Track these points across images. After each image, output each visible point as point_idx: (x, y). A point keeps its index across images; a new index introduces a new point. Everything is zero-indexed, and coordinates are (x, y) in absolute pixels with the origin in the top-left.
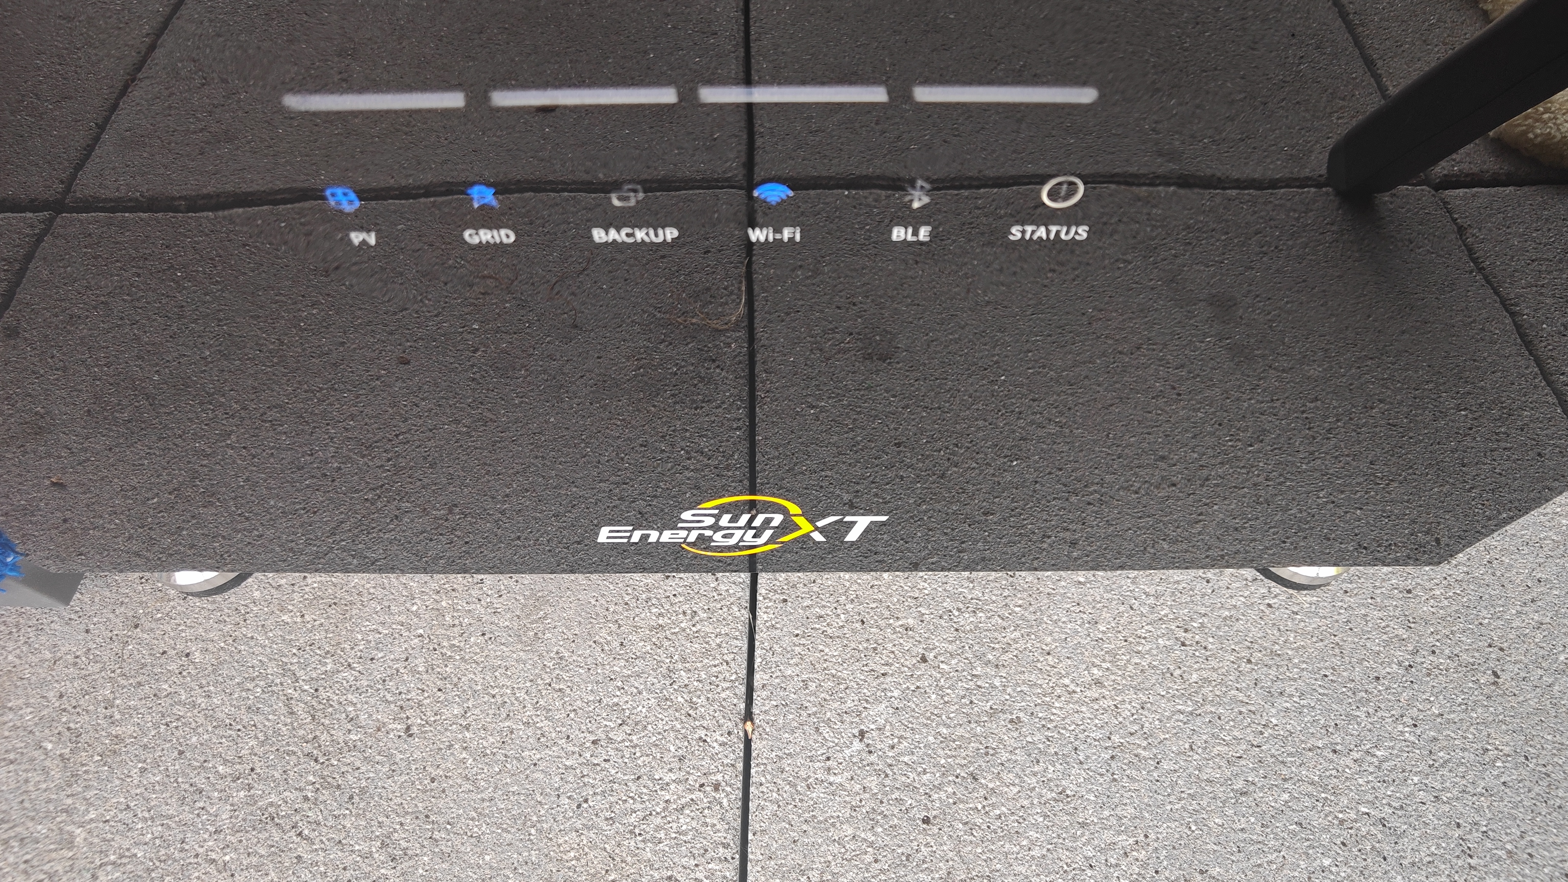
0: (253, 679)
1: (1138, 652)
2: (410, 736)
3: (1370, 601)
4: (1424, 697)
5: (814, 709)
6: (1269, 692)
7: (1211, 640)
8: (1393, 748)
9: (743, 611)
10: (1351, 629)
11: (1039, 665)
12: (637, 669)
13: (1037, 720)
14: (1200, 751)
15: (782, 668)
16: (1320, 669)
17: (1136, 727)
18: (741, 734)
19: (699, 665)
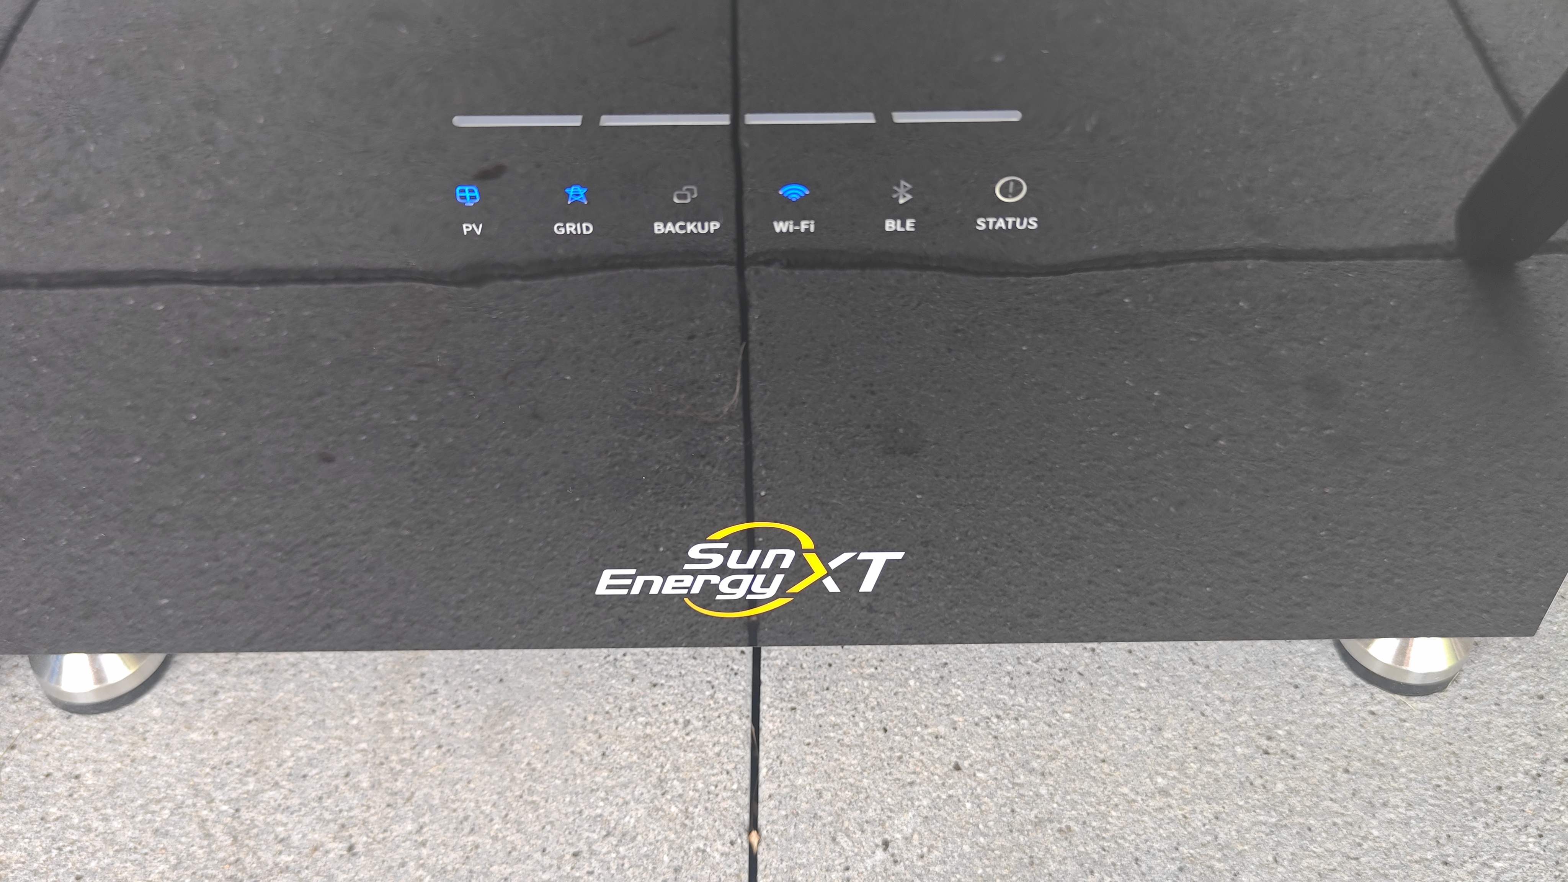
0: (159, 801)
1: (1212, 760)
2: (354, 855)
3: (1494, 707)
5: (830, 819)
6: (1370, 803)
7: (1300, 748)
8: (1513, 859)
9: (744, 720)
10: (1470, 737)
11: (1092, 773)
12: (622, 779)
13: (1090, 829)
14: (1286, 863)
15: (791, 777)
16: (1431, 779)
17: (1209, 838)
18: (746, 845)
19: (695, 775)
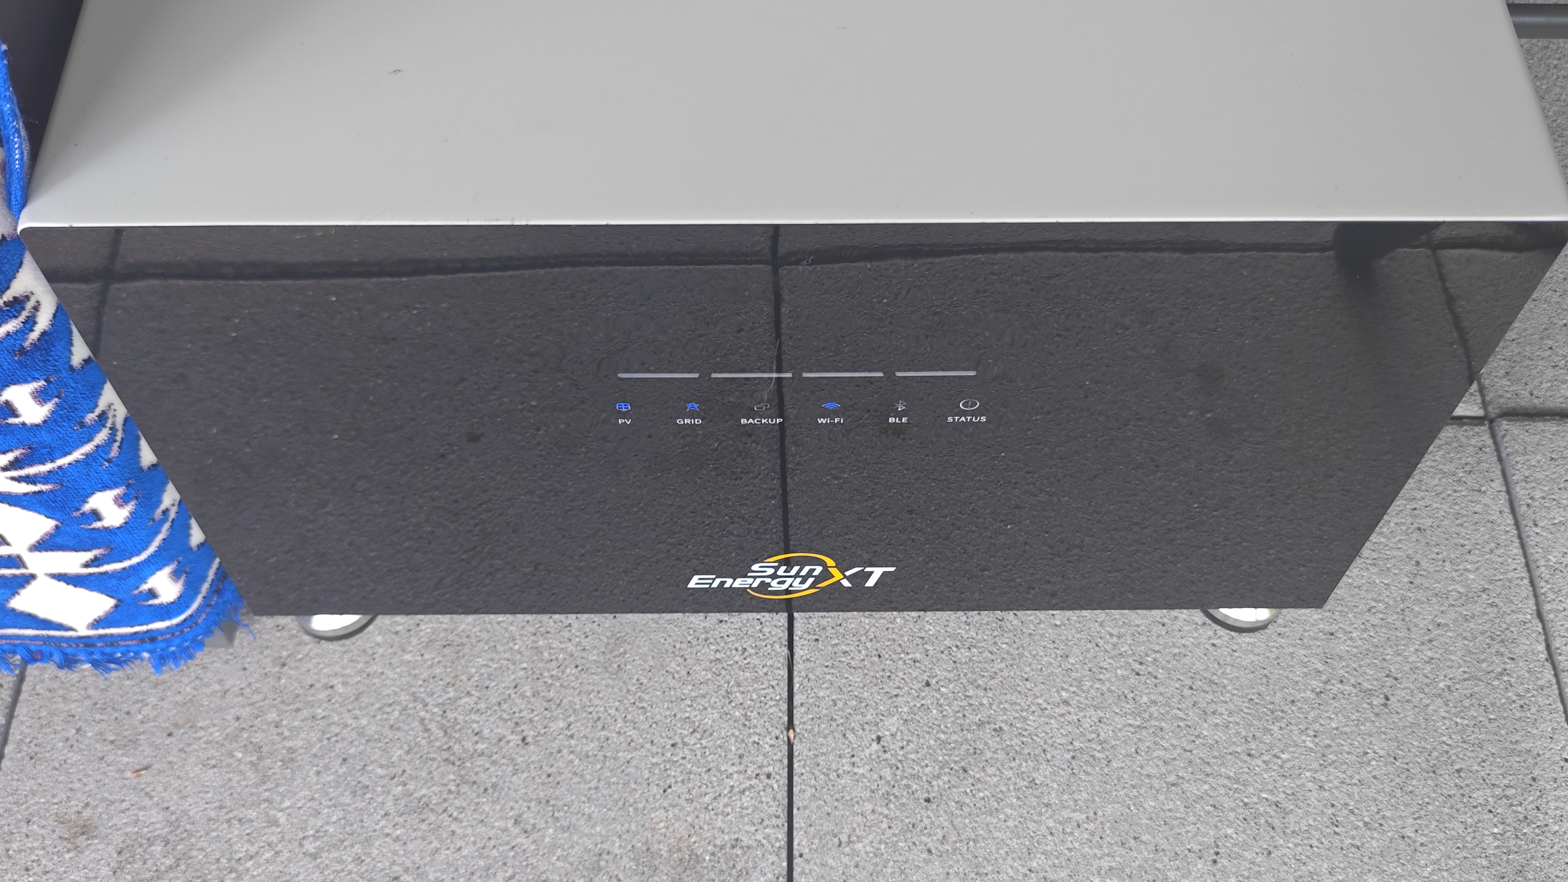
0: (390, 705)
1: (1100, 680)
2: (527, 744)
3: (1298, 641)
4: (1327, 715)
5: (842, 721)
6: (1204, 711)
7: (1161, 671)
8: (1294, 753)
9: (783, 648)
10: (1278, 664)
11: (1019, 689)
12: (701, 691)
13: (1015, 729)
14: (1143, 754)
15: (816, 690)
16: (1248, 694)
17: (1094, 736)
18: (786, 739)
19: (750, 689)
